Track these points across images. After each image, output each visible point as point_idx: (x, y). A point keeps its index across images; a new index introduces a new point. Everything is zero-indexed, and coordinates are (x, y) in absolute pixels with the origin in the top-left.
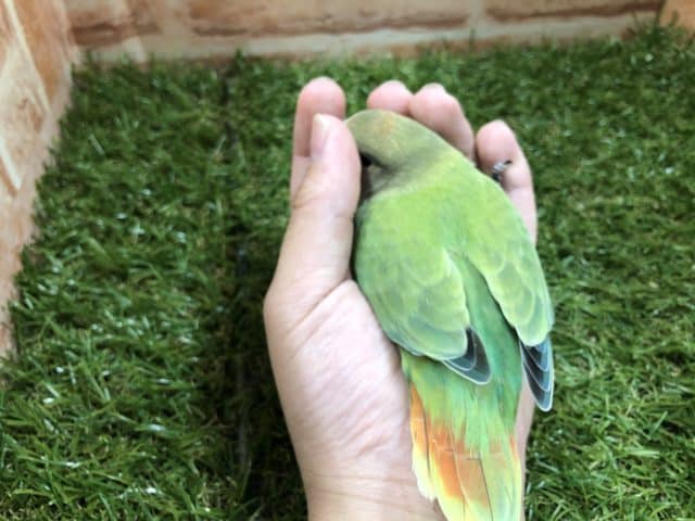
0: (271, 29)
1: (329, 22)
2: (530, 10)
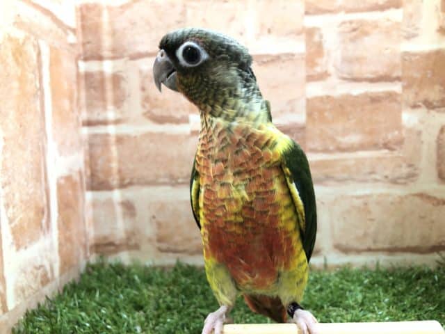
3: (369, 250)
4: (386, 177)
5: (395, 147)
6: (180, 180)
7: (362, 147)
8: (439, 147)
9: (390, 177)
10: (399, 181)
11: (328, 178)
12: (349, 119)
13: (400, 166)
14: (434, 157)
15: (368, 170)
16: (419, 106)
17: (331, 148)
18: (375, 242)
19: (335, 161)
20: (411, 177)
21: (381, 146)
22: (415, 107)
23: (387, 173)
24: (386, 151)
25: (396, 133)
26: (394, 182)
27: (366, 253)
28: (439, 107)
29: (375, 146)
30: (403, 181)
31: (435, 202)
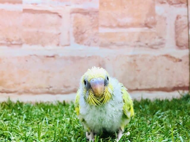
0: (27, 92)
1: (51, 89)
2: (134, 88)
3: (137, 90)
4: (147, 44)
5: (152, 26)
6: (13, 43)
7: (132, 25)
8: (176, 27)
9: (149, 45)
10: (155, 47)
11: (112, 43)
12: (125, 8)
13: (155, 38)
14: (174, 33)
15: (136, 39)
16: (165, 3)
17: (114, 25)
18: (140, 85)
19: (116, 33)
20: (161, 44)
21: (144, 25)
22: (162, 3)
23: (147, 42)
24: (146, 28)
25: (152, 18)
26: (152, 47)
27: (136, 92)
28: (175, 4)
29: (140, 25)
30: (156, 47)
31: (175, 60)
